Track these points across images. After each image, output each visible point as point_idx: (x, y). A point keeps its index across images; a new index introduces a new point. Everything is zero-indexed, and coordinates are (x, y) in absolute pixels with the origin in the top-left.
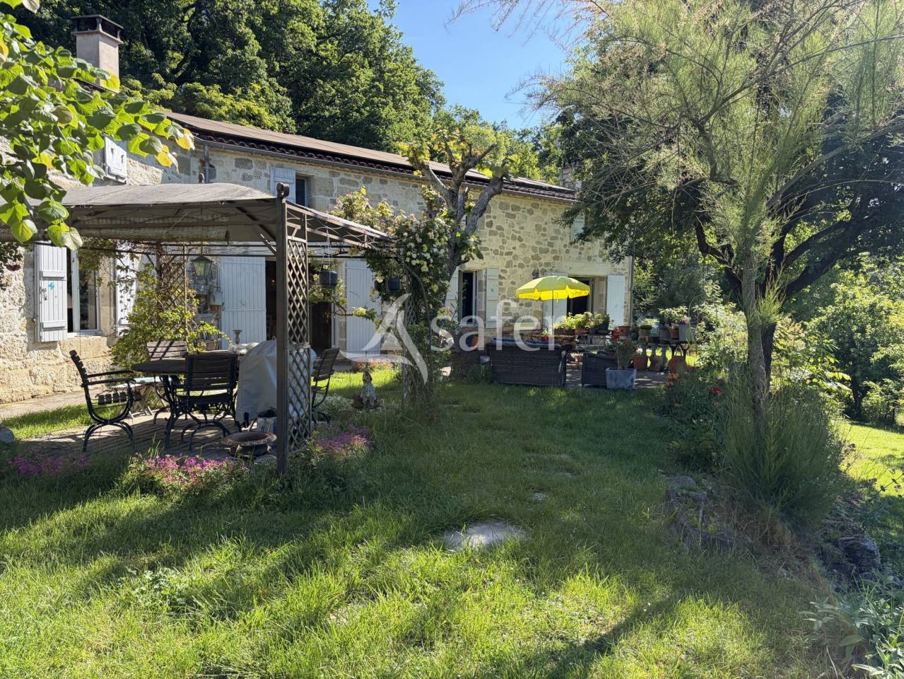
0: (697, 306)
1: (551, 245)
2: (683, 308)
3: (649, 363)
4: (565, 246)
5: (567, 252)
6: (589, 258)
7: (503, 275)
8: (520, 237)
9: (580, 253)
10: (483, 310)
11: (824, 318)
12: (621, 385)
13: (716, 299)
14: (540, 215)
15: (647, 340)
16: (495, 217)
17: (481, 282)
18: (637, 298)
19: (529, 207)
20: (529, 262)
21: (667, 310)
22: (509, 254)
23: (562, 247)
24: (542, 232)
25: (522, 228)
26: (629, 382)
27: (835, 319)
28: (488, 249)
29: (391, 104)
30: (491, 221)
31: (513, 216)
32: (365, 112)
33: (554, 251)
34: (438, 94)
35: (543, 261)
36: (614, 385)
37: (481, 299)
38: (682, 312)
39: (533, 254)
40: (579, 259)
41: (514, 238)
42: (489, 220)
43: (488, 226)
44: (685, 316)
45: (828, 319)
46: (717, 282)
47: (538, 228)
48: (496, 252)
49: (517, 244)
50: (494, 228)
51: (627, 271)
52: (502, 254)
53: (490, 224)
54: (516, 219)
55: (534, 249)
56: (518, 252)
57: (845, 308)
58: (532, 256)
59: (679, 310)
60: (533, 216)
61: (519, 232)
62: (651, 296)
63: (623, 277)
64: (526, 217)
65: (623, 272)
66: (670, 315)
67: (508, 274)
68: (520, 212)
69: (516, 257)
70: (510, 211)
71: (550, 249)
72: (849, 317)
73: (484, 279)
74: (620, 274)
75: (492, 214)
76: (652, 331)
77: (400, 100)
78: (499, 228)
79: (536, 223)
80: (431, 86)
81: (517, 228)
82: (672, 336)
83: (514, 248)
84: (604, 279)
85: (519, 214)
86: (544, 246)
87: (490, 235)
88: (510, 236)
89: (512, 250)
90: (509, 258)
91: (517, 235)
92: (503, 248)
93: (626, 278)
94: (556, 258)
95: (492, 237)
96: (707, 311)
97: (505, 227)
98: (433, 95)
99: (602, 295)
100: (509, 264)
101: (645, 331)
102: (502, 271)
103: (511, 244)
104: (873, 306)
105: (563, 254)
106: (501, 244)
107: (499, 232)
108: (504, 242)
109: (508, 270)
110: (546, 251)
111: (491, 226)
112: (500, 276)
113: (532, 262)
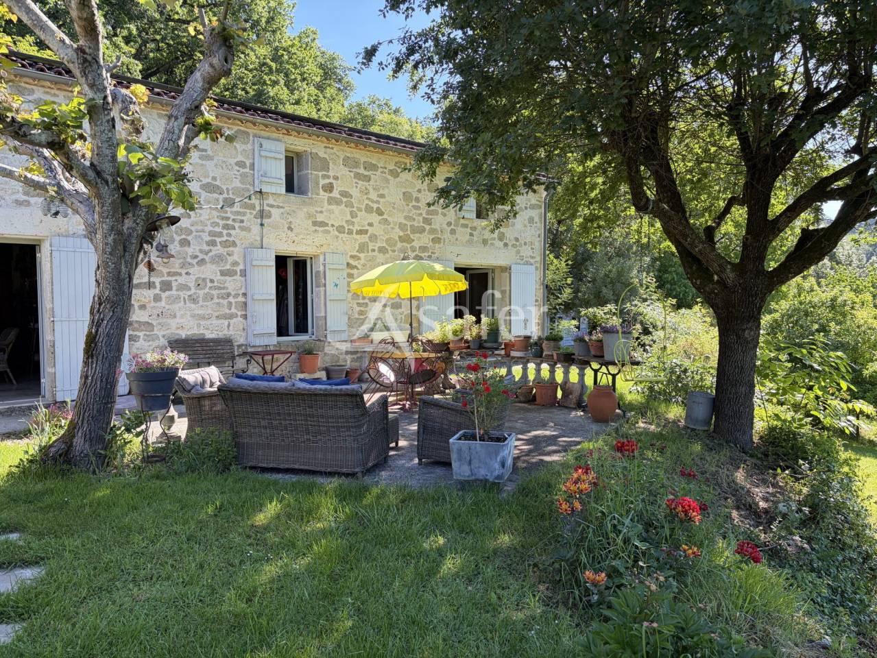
0: (628, 305)
1: (427, 221)
2: (611, 307)
3: (559, 394)
4: (449, 224)
5: (453, 232)
6: (485, 242)
7: (352, 262)
8: (378, 209)
9: (471, 235)
10: (323, 314)
11: (777, 315)
12: (482, 473)
13: (650, 296)
14: (410, 179)
15: (555, 357)
16: (336, 178)
17: (318, 272)
18: (553, 294)
19: (392, 167)
20: (395, 245)
21: (590, 309)
22: (360, 232)
23: (445, 226)
24: (414, 203)
25: (382, 196)
26: (497, 466)
27: (790, 316)
28: (327, 225)
29: (282, 82)
30: (331, 183)
31: (368, 179)
32: (251, 91)
33: (433, 231)
34: (345, 80)
35: (416, 244)
36: (468, 473)
37: (319, 298)
38: (610, 312)
39: (401, 234)
40: (470, 242)
41: (369, 210)
42: (327, 181)
43: (325, 191)
44: (614, 318)
45: (783, 316)
46: (651, 274)
47: (407, 196)
48: (340, 229)
49: (375, 218)
50: (335, 194)
51: (538, 259)
52: (350, 232)
53: (329, 188)
54: (371, 183)
55: (402, 227)
56: (377, 230)
57: (801, 303)
58: (400, 237)
59: (606, 309)
60: (398, 179)
61: (378, 202)
62: (568, 291)
63: (533, 268)
64: (387, 181)
65: (532, 261)
66: (595, 316)
67: (362, 261)
68: (378, 173)
69: (373, 238)
70: (362, 171)
71: (427, 227)
72: (807, 314)
73: (321, 268)
74: (527, 263)
75: (331, 173)
76: (563, 344)
77: (295, 81)
78: (345, 194)
79: (404, 190)
80: (338, 71)
81: (373, 196)
82: (593, 353)
83: (370, 225)
84: (507, 269)
85: (376, 176)
86: (418, 222)
87: (330, 203)
88: (363, 207)
89: (367, 227)
90: (364, 238)
91: (375, 206)
92: (353, 224)
93: (537, 268)
94: (436, 240)
95: (333, 207)
96: (641, 310)
97: (354, 192)
98: (340, 81)
99: (505, 291)
100: (362, 248)
101: (552, 343)
102: (352, 257)
103: (363, 219)
104: (834, 300)
105: (447, 235)
106: (349, 217)
107: (344, 200)
108: (353, 215)
109: (362, 255)
110: (422, 231)
111: (331, 191)
112: (348, 264)
113: (399, 245)
